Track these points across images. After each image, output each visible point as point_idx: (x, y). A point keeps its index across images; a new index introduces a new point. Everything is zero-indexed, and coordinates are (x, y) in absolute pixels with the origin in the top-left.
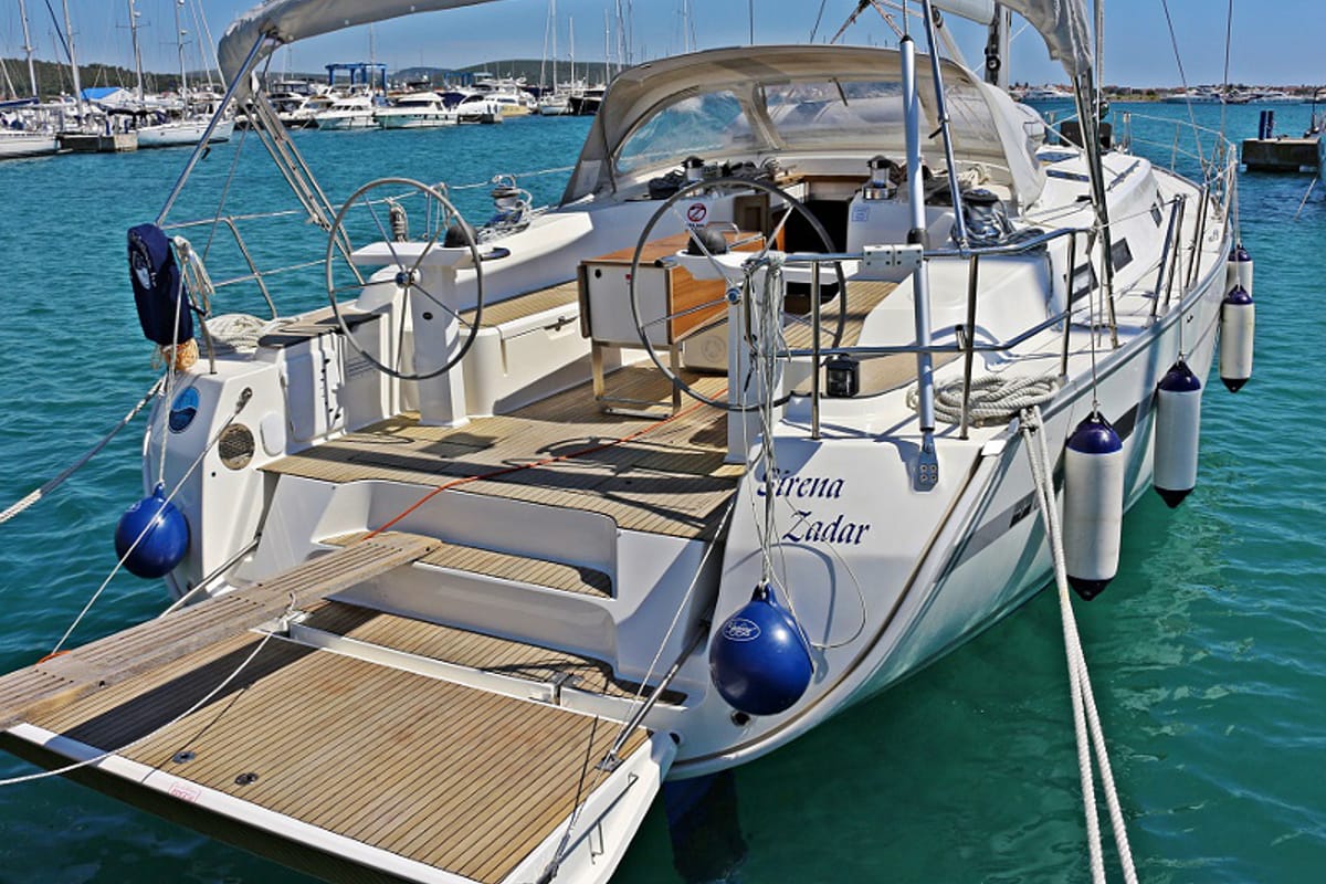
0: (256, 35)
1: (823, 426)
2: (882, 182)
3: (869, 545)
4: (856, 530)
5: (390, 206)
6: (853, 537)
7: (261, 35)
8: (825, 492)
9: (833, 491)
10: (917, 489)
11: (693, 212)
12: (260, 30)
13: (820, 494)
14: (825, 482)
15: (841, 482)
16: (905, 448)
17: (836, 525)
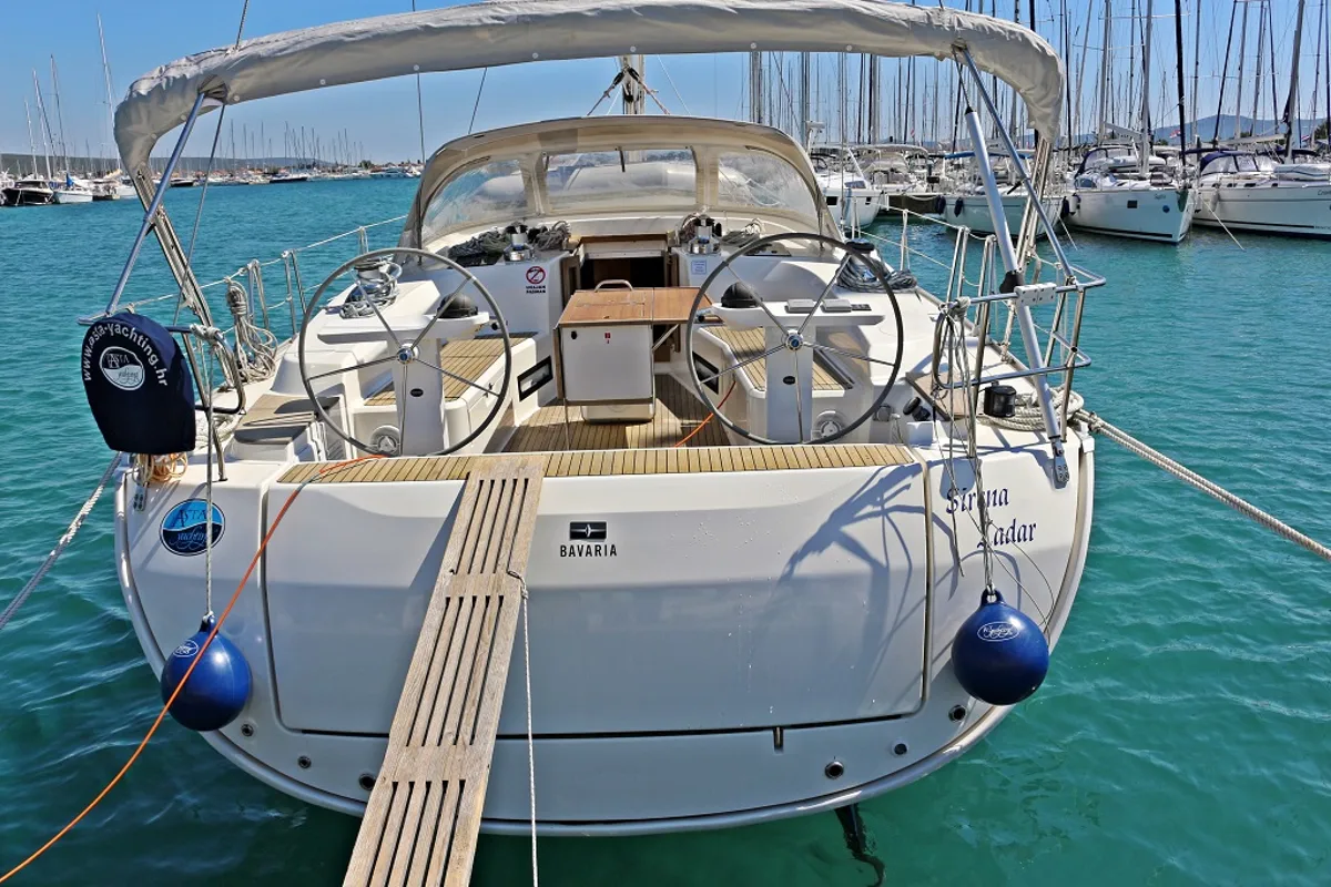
0: (191, 95)
1: (979, 447)
2: (707, 238)
3: (1041, 541)
4: (1028, 529)
5: (229, 284)
6: (1028, 536)
7: (199, 94)
8: (997, 502)
9: (1003, 500)
10: (1057, 488)
11: (531, 275)
12: (199, 90)
13: (995, 504)
14: (995, 493)
15: (1005, 490)
16: (1039, 456)
17: (1013, 528)
